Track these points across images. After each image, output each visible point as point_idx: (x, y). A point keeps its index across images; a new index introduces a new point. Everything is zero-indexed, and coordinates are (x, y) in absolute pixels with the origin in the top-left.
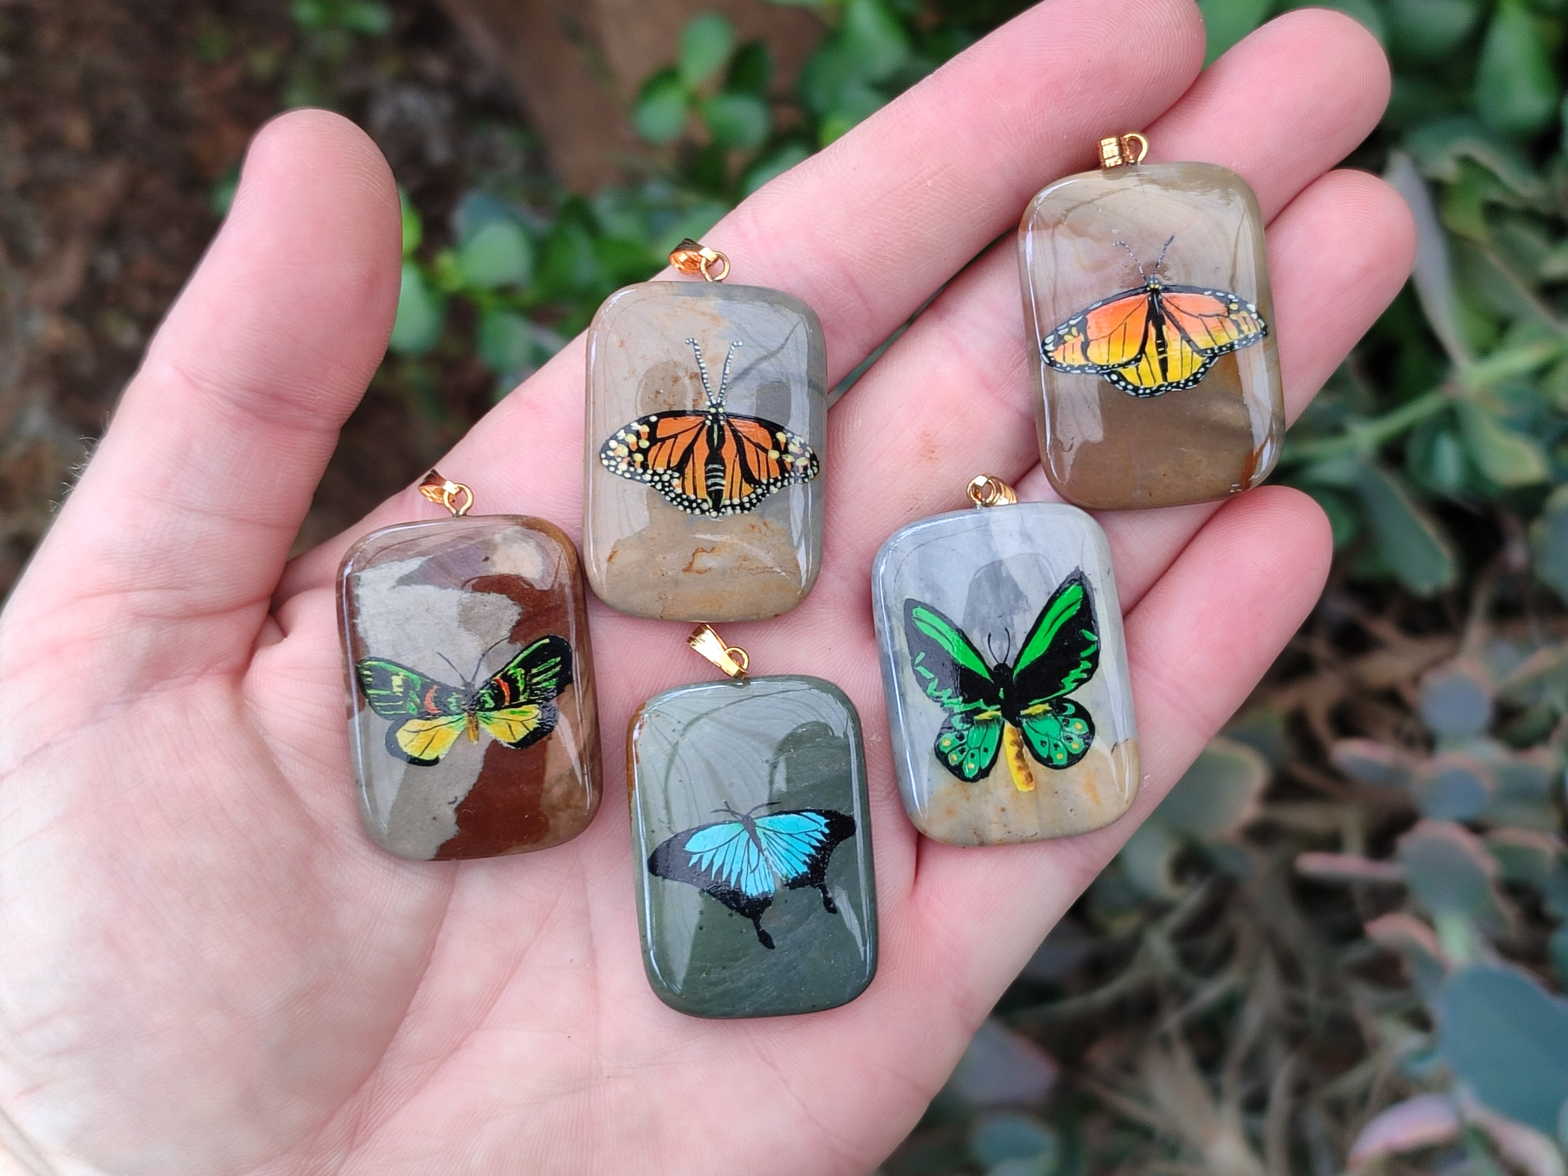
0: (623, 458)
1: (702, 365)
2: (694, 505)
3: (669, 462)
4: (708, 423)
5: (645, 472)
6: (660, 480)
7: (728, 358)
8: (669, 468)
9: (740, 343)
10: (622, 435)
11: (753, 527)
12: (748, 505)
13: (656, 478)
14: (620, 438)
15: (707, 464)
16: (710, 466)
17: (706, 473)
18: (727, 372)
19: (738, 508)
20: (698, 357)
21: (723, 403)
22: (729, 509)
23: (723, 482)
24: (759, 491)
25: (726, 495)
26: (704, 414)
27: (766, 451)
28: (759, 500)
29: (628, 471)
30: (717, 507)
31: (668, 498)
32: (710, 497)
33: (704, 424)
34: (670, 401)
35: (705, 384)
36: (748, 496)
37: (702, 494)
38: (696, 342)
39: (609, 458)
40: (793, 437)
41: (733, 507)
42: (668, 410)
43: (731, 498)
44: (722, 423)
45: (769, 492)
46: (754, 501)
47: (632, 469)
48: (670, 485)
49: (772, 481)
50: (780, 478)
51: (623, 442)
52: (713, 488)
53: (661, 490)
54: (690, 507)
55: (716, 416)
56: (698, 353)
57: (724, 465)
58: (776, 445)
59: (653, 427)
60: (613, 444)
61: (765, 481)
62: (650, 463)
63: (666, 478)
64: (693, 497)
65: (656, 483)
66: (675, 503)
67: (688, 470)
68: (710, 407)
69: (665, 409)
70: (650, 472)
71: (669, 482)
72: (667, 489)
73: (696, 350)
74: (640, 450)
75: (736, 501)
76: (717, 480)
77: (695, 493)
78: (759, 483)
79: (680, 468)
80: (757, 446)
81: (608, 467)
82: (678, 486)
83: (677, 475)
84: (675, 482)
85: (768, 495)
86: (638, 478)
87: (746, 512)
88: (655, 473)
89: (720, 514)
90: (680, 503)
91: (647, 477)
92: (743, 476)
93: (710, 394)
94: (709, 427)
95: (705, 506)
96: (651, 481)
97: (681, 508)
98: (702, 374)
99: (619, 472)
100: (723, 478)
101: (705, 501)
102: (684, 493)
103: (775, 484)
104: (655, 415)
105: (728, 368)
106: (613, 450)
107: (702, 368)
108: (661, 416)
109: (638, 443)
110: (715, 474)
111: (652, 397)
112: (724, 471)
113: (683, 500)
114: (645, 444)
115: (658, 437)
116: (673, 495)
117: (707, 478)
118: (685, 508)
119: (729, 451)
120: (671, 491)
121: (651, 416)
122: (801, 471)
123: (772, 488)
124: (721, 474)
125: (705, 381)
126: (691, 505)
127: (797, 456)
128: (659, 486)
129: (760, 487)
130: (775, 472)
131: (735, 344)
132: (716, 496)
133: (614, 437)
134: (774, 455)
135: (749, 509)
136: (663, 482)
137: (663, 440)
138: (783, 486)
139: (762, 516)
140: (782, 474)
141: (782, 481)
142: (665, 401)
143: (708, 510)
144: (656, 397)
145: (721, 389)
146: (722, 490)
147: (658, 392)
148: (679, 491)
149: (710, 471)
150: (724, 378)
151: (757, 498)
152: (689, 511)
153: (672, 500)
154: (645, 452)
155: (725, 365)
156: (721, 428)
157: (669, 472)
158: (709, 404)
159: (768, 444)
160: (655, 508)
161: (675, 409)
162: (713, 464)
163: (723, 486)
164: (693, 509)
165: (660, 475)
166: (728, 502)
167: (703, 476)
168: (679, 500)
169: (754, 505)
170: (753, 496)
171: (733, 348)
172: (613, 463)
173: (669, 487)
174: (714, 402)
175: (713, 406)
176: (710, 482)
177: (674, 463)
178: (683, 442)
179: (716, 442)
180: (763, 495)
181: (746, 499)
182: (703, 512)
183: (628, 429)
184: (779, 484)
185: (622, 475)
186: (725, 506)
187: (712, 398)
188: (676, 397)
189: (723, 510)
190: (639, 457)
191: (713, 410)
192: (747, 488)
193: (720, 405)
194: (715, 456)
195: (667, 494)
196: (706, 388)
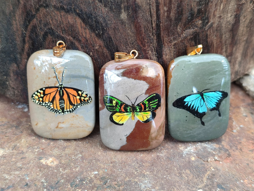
0: (37, 99)
1: (56, 74)
2: (57, 111)
3: (49, 100)
4: (59, 90)
5: (43, 103)
6: (47, 105)
7: (63, 72)
8: (49, 102)
9: (67, 68)
10: (36, 93)
11: (74, 116)
12: (72, 111)
13: (46, 105)
14: (36, 94)
15: (59, 100)
16: (60, 101)
17: (59, 103)
18: (63, 76)
19: (69, 112)
20: (55, 72)
21: (63, 84)
22: (67, 112)
23: (64, 105)
24: (75, 107)
25: (65, 108)
26: (58, 87)
27: (76, 97)
28: (75, 110)
29: (38, 103)
30: (63, 111)
31: (50, 110)
32: (61, 109)
33: (58, 90)
34: (48, 84)
35: (57, 79)
36: (72, 109)
37: (59, 108)
38: (54, 68)
39: (34, 99)
40: (83, 92)
41: (68, 112)
42: (48, 86)
43: (67, 109)
44: (63, 89)
45: (77, 107)
46: (73, 110)
47: (39, 102)
48: (50, 106)
49: (78, 104)
50: (80, 103)
51: (36, 95)
52: (62, 107)
53: (48, 108)
54: (56, 112)
55: (61, 88)
56: (55, 71)
57: (64, 101)
58: (79, 95)
59: (44, 91)
60: (34, 95)
61: (76, 104)
62: (44, 100)
63: (49, 104)
64: (56, 109)
65: (46, 106)
66: (52, 111)
67: (55, 102)
68: (59, 85)
69: (47, 86)
70: (44, 103)
71: (49, 105)
72: (49, 107)
73: (54, 70)
74: (41, 97)
75: (68, 110)
76: (63, 105)
77: (57, 108)
78: (74, 105)
79: (52, 102)
80: (73, 95)
81: (34, 101)
82: (52, 106)
83: (51, 103)
84: (51, 105)
85: (77, 108)
86: (41, 104)
87: (71, 113)
88: (45, 103)
89: (64, 114)
90: (53, 111)
91: (44, 104)
92: (70, 103)
93: (59, 82)
94: (59, 91)
95: (60, 112)
96: (45, 105)
97: (53, 112)
98: (57, 76)
99: (36, 103)
100: (64, 104)
101: (59, 110)
102: (54, 108)
103: (79, 105)
104: (44, 88)
105: (63, 75)
106: (34, 97)
107: (56, 75)
108: (46, 88)
109: (40, 95)
110: (62, 103)
111: (43, 83)
112: (64, 102)
113: (54, 110)
114: (42, 96)
115: (46, 94)
116: (51, 109)
117: (60, 104)
118: (55, 112)
119: (65, 97)
120: (50, 108)
121: (43, 88)
122: (86, 101)
123: (78, 106)
124: (64, 103)
125: (57, 78)
126: (56, 111)
127: (85, 97)
128: (47, 107)
129: (75, 106)
130: (79, 102)
131: (65, 68)
132: (63, 109)
133: (34, 94)
134: (78, 97)
135: (72, 112)
136: (48, 106)
137: (47, 94)
138: (81, 105)
139: (76, 113)
140: (81, 102)
141: (81, 104)
142: (47, 84)
143: (61, 113)
144: (44, 83)
145: (62, 80)
146: (64, 107)
147: (45, 82)
148: (52, 108)
149: (60, 102)
150: (62, 77)
151: (74, 109)
152: (55, 113)
153: (51, 110)
154: (42, 98)
155: (63, 74)
156: (63, 91)
157: (50, 103)
158: (59, 84)
159: (76, 94)
160: (46, 112)
161: (50, 86)
162: (61, 100)
163: (64, 106)
164: (57, 112)
165: (47, 104)
166: (66, 110)
167: (59, 104)
168: (53, 110)
169: (73, 111)
170: (73, 108)
171: (65, 69)
172: (35, 100)
173: (50, 107)
174: (60, 84)
175: (60, 85)
176: (61, 105)
177: (50, 100)
178: (53, 95)
179: (61, 95)
180: (76, 108)
181: (71, 110)
182: (59, 113)
183: (38, 92)
184: (80, 105)
185: (37, 104)
186: (65, 111)
187: (60, 83)
188: (50, 83)
189: (65, 112)
190: (41, 99)
191: (60, 86)
192: (71, 107)
193: (62, 85)
194: (61, 98)
195: (49, 108)
196: (58, 80)
